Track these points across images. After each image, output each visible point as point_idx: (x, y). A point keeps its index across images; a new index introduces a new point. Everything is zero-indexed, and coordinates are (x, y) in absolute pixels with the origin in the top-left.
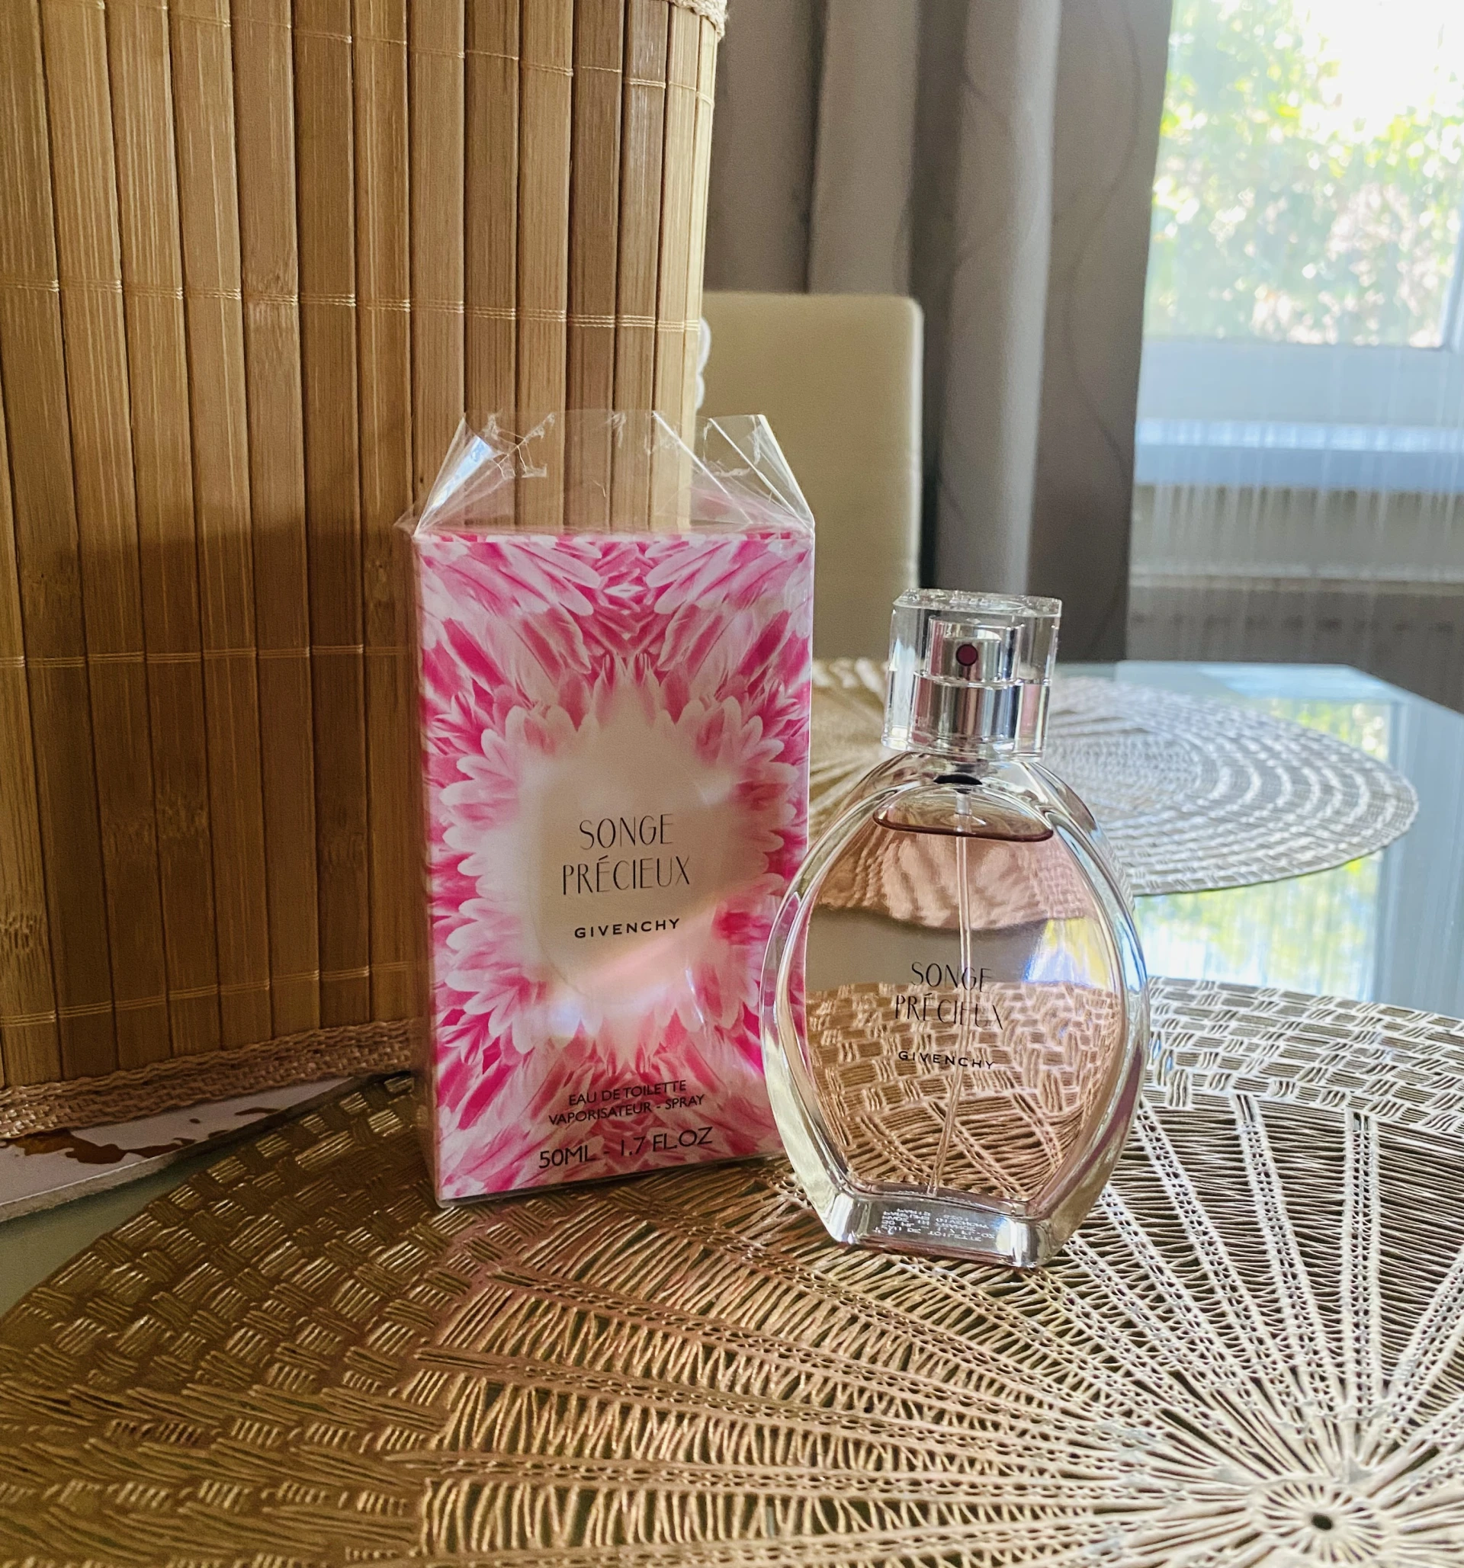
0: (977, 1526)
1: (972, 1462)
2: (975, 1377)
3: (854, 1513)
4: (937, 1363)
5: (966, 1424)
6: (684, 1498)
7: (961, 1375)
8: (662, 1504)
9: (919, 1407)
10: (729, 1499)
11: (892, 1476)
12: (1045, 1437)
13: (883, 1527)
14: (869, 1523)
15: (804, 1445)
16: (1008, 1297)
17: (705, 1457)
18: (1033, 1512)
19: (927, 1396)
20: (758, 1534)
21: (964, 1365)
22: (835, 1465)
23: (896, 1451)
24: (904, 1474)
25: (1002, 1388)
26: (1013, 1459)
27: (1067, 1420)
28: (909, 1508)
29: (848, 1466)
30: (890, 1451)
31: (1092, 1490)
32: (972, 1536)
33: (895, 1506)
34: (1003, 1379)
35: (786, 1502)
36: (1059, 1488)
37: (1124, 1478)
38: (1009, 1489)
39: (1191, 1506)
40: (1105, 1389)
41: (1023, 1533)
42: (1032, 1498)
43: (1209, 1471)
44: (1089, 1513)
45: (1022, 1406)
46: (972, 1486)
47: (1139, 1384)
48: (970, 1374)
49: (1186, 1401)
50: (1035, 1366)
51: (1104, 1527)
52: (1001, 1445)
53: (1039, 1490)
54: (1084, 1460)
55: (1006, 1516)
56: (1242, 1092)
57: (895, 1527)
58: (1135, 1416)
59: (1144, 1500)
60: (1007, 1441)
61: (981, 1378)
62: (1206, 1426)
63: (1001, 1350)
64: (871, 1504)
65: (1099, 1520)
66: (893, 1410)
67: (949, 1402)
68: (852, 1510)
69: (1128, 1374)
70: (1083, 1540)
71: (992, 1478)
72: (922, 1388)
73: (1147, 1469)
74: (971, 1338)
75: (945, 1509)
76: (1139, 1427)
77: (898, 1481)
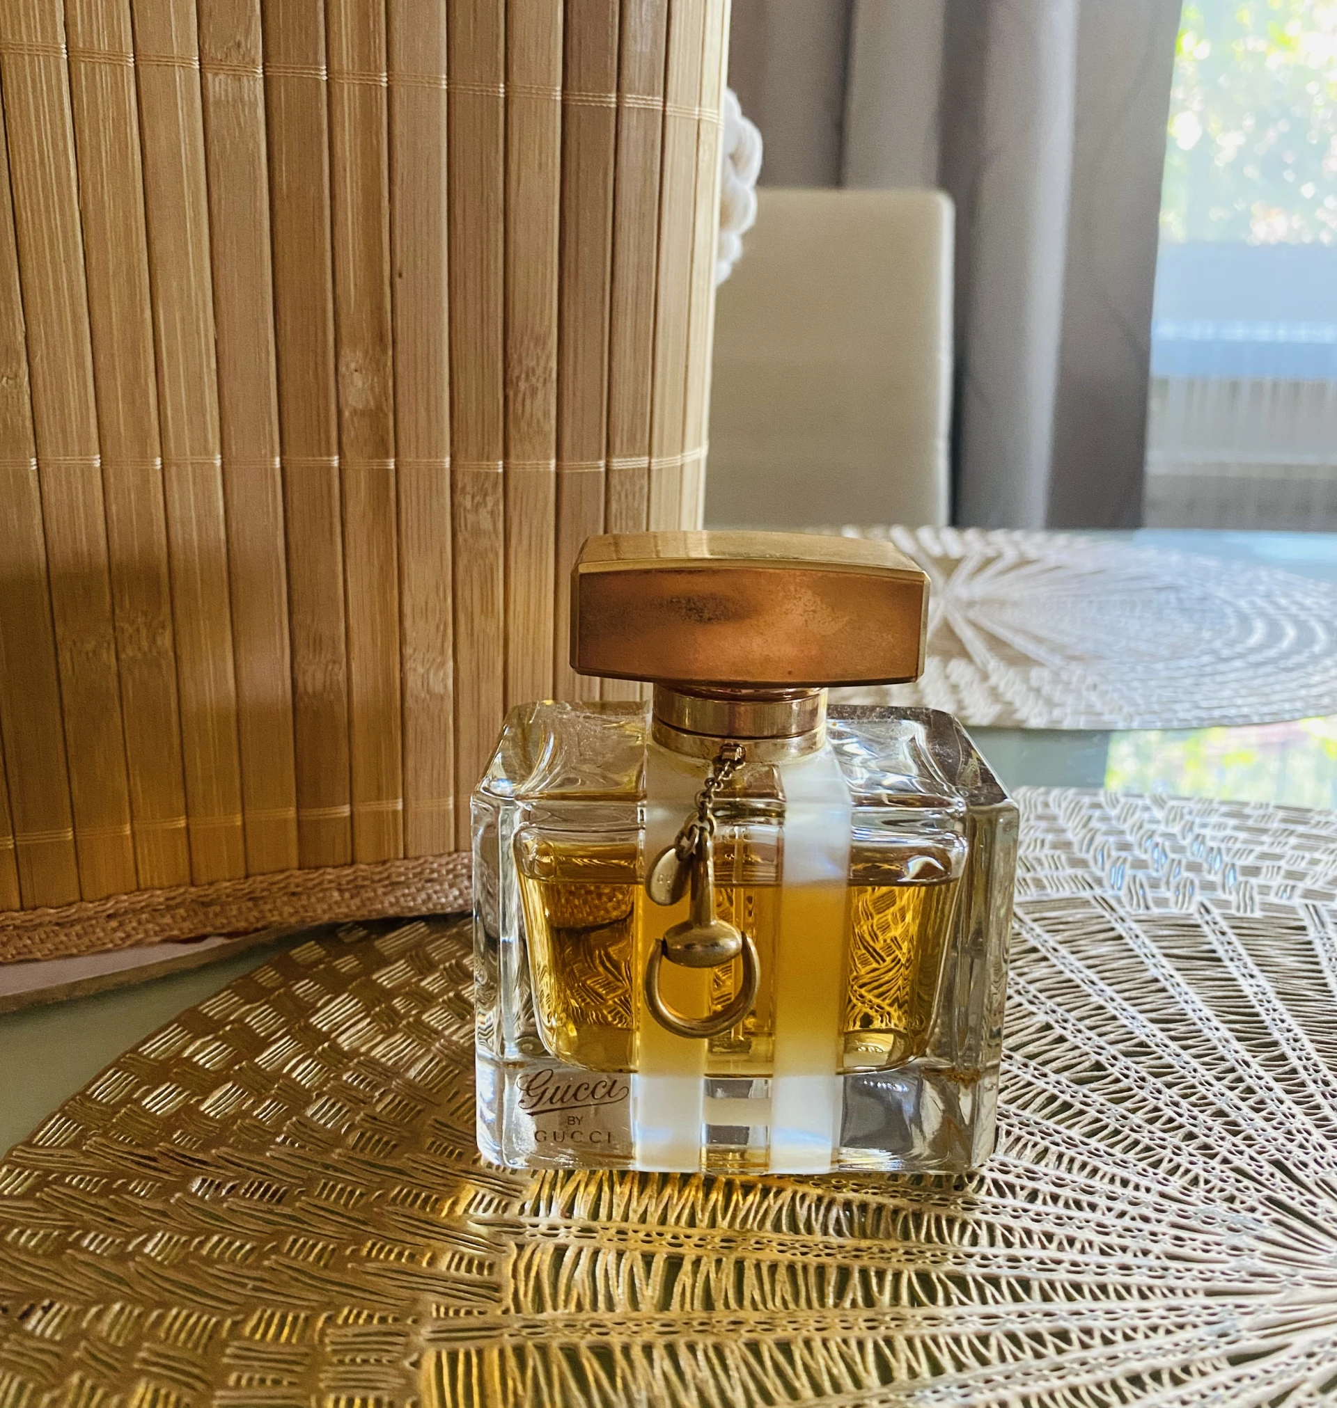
0: (1082, 1304)
1: (1071, 1241)
2: (1066, 1160)
3: (953, 1288)
4: (1025, 1145)
5: (1061, 1203)
6: (773, 1268)
7: (1051, 1158)
8: (750, 1273)
9: (1011, 1187)
10: (821, 1270)
11: (989, 1252)
12: (1146, 1219)
13: (984, 1301)
14: (971, 1299)
15: (894, 1221)
16: (1092, 1085)
17: (794, 1228)
18: (1140, 1291)
19: (1019, 1176)
20: (854, 1304)
21: (1053, 1148)
22: (929, 1239)
23: (991, 1228)
24: (1000, 1249)
25: (1095, 1171)
26: (1113, 1240)
27: (1166, 1203)
28: (1009, 1284)
29: (942, 1240)
30: (984, 1227)
31: (1201, 1273)
32: (1078, 1313)
33: (994, 1281)
34: (1095, 1162)
35: (881, 1275)
36: (1166, 1269)
37: (1233, 1262)
38: (1113, 1268)
39: (1309, 1292)
40: (1203, 1175)
41: (1132, 1312)
42: (1139, 1279)
43: (1323, 1258)
44: (1201, 1294)
45: (1117, 1189)
46: (1074, 1264)
47: (1237, 1170)
48: (1060, 1156)
49: (1290, 1189)
50: (1126, 1151)
51: (1218, 1309)
52: (1099, 1225)
53: (1145, 1270)
54: (1189, 1242)
55: (1112, 1294)
56: (1309, 902)
57: (997, 1302)
58: (1237, 1202)
59: (1258, 1284)
60: (1106, 1222)
61: (1072, 1160)
62: (1315, 1214)
63: (1091, 1135)
64: (970, 1279)
65: (1210, 1301)
66: (985, 1189)
67: (1041, 1182)
68: (950, 1284)
69: (1225, 1161)
70: (1198, 1321)
71: (1094, 1257)
72: (1012, 1169)
73: (1257, 1253)
74: (1058, 1123)
75: (1047, 1287)
76: (1244, 1213)
77: (996, 1257)
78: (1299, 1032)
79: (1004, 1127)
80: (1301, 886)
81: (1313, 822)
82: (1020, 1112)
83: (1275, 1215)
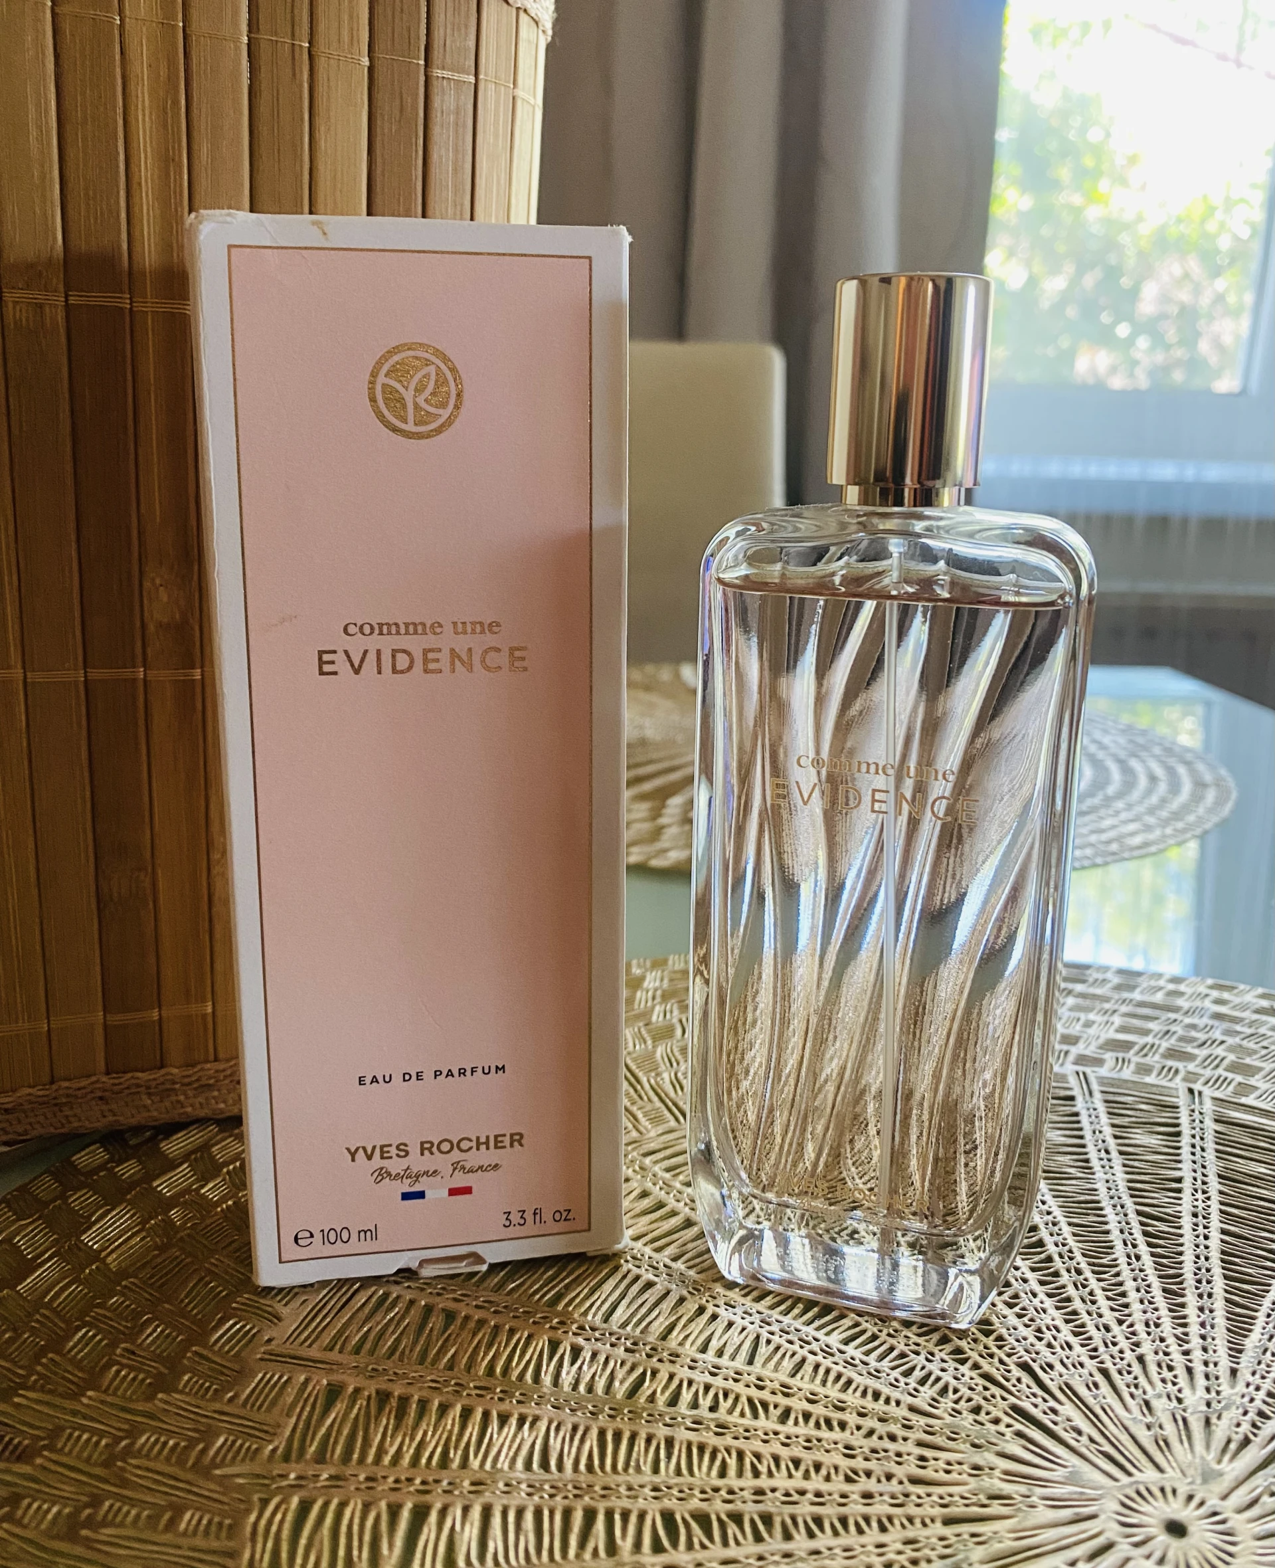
0: (822, 1541)
1: (818, 1467)
2: (822, 1371)
3: (695, 1528)
4: (784, 1356)
5: (812, 1422)
6: (520, 1513)
7: (808, 1368)
8: (496, 1521)
9: (765, 1405)
10: (567, 1514)
11: (736, 1484)
12: (892, 1438)
13: (725, 1543)
14: (712, 1540)
15: (646, 1451)
17: (546, 1465)
18: (880, 1523)
19: (773, 1393)
20: (595, 1553)
21: (811, 1357)
22: (678, 1473)
23: (741, 1455)
24: (748, 1481)
25: (848, 1383)
26: (859, 1463)
27: (914, 1417)
28: (752, 1521)
29: (691, 1473)
30: (734, 1455)
31: (941, 1498)
32: (817, 1552)
33: (737, 1518)
34: (849, 1373)
35: (625, 1516)
36: (907, 1495)
37: (973, 1483)
38: (855, 1497)
39: (1045, 1514)
40: (953, 1382)
41: (871, 1548)
42: (880, 1508)
43: (1059, 1474)
44: (938, 1524)
45: (869, 1403)
46: (818, 1494)
47: (987, 1377)
48: (817, 1367)
49: (1035, 1395)
50: (881, 1358)
51: (953, 1539)
52: (847, 1447)
53: (886, 1498)
54: (933, 1462)
55: (852, 1528)
56: (1080, 1069)
57: (738, 1543)
58: (983, 1413)
59: (996, 1508)
60: (855, 1443)
61: (828, 1371)
62: (1055, 1423)
63: (846, 1342)
64: (714, 1517)
65: (948, 1531)
66: (738, 1410)
67: (794, 1399)
68: (694, 1525)
69: (976, 1366)
70: (933, 1555)
71: (839, 1484)
72: (768, 1383)
73: (997, 1473)
74: (818, 1329)
75: (789, 1521)
76: (989, 1426)
77: (742, 1490)
78: (1058, 1213)
79: (765, 1336)
80: (1075, 1051)
81: (1091, 980)
82: (781, 1318)
83: (1018, 1426)
